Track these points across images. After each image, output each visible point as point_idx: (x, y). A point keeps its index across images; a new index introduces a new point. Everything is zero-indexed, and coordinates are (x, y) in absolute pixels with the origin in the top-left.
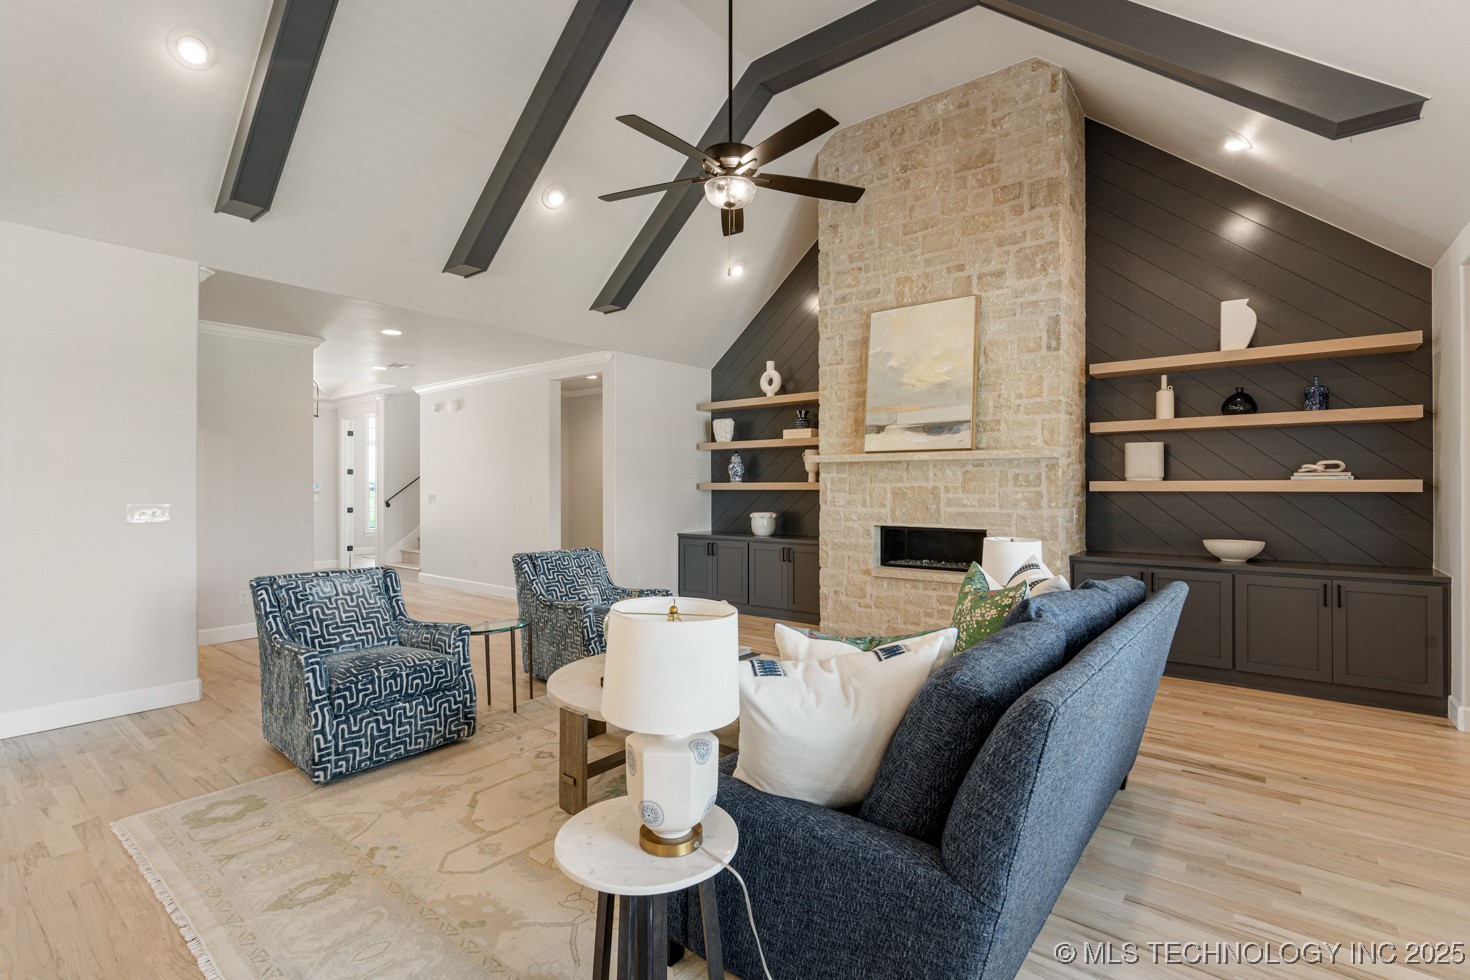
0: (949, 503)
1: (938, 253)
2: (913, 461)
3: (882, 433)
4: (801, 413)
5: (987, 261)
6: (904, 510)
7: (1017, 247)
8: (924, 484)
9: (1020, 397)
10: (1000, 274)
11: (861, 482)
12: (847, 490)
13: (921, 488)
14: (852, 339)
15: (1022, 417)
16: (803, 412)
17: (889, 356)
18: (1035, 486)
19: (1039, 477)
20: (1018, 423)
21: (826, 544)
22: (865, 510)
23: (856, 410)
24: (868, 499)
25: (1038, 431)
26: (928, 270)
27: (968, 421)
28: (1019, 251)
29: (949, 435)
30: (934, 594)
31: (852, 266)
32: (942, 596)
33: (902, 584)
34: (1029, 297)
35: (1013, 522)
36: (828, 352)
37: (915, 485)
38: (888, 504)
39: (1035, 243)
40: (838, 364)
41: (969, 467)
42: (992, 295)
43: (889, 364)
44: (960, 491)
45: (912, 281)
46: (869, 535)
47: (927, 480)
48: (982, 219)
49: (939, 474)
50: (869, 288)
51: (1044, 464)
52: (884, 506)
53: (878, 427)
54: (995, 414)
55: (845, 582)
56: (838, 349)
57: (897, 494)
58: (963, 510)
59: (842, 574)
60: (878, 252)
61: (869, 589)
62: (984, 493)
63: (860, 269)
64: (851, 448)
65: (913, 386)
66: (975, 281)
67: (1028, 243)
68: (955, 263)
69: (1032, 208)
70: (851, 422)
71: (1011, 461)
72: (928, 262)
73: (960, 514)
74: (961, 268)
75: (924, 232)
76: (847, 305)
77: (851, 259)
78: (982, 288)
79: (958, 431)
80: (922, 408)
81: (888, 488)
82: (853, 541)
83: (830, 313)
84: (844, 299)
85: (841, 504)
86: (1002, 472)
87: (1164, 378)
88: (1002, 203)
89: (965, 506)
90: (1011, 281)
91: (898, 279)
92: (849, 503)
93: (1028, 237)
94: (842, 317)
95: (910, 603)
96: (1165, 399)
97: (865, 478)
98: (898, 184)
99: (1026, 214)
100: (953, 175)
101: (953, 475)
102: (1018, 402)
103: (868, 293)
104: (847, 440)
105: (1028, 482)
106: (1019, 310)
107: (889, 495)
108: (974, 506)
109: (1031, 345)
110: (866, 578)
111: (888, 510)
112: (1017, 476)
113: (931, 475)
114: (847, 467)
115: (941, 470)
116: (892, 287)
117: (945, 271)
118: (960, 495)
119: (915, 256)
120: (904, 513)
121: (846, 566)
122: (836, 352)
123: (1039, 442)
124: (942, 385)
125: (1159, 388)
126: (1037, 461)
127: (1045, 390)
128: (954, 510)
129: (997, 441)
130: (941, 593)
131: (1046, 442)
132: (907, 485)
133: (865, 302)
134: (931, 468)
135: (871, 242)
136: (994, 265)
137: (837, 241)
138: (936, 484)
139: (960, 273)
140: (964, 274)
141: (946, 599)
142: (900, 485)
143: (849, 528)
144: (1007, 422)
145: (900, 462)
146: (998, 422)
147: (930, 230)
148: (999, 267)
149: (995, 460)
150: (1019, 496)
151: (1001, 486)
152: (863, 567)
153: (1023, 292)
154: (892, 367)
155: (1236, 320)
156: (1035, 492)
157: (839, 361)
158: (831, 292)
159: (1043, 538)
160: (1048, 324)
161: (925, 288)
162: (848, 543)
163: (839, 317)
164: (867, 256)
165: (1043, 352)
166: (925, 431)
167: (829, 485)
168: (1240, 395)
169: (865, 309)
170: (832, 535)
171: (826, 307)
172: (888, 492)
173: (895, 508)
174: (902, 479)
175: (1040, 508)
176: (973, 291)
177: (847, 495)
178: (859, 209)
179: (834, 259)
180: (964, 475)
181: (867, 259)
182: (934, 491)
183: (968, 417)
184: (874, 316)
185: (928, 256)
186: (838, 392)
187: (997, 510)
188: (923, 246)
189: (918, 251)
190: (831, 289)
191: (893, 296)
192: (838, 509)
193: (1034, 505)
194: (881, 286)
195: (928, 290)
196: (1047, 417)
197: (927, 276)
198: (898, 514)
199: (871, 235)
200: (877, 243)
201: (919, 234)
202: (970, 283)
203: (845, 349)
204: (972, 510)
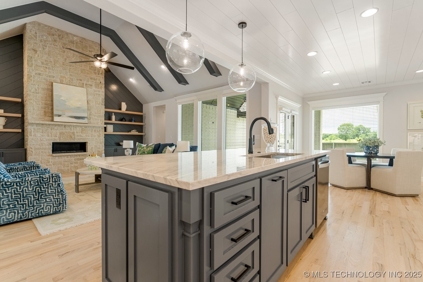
0: (78, 136)
1: (74, 74)
2: (66, 125)
3: (60, 117)
5: (88, 81)
6: (63, 138)
7: (95, 81)
8: (70, 131)
9: (96, 113)
10: (91, 85)
11: (47, 130)
12: (41, 132)
14: (43, 87)
15: (96, 118)
17: (61, 96)
19: (100, 130)
21: (32, 149)
22: (49, 138)
23: (45, 109)
24: (50, 135)
25: (99, 121)
26: (71, 77)
27: (86, 117)
28: (96, 82)
29: (82, 120)
30: (73, 158)
31: (42, 65)
33: (63, 157)
34: (97, 93)
35: (94, 140)
36: (32, 88)
37: (67, 131)
38: (58, 136)
39: (99, 82)
40: (37, 93)
41: (83, 128)
42: (89, 89)
44: (81, 133)
45: (66, 78)
46: (50, 145)
47: (71, 130)
48: (87, 71)
49: (75, 129)
50: (50, 74)
51: (101, 128)
52: (56, 137)
53: (59, 115)
54: (90, 116)
57: (61, 134)
58: (81, 137)
59: (39, 157)
60: (53, 65)
61: (50, 160)
62: (87, 134)
63: (47, 68)
64: (43, 119)
65: (70, 106)
66: (85, 85)
67: (97, 81)
68: (79, 78)
69: (98, 74)
70: (43, 112)
71: (94, 127)
72: (71, 75)
73: (81, 138)
74: (81, 80)
76: (41, 76)
77: (42, 63)
78: (87, 87)
79: (84, 119)
80: (73, 112)
81: (58, 132)
82: (44, 147)
83: (33, 76)
84: (39, 74)
85: (39, 136)
86: (92, 129)
87: (113, 113)
88: (91, 70)
89: (82, 136)
90: (94, 88)
91: (61, 76)
92: (42, 136)
93: (98, 80)
94: (38, 79)
95: (66, 162)
96: (113, 117)
97: (48, 129)
98: (61, 50)
99: (97, 75)
100: (78, 57)
101: (79, 129)
102: (95, 114)
104: (41, 117)
105: (98, 132)
106: (96, 95)
109: (99, 103)
110: (50, 157)
111: (58, 138)
112: (95, 130)
113: (72, 129)
114: (41, 125)
115: (75, 128)
116: (59, 77)
117: (76, 79)
118: (81, 134)
119: (67, 72)
120: (64, 139)
121: (41, 155)
122: (36, 90)
123: (100, 123)
124: (79, 108)
125: (112, 115)
126: (100, 127)
129: (90, 122)
130: (75, 158)
131: (101, 123)
132: (65, 131)
133: (48, 78)
134: (72, 127)
135: (51, 62)
136: (90, 83)
137: (36, 55)
138: (74, 131)
139: (81, 81)
140: (82, 82)
142: (62, 131)
143: (42, 143)
144: (93, 118)
145: (62, 125)
146: (91, 118)
147: (71, 67)
148: (91, 84)
149: (90, 126)
150: (96, 134)
151: (91, 132)
152: (47, 154)
153: (97, 91)
154: (62, 100)
155: (124, 106)
156: (99, 134)
157: (38, 92)
158: (33, 70)
159: (101, 143)
160: (102, 99)
161: (70, 81)
162: (41, 147)
163: (37, 79)
164: (49, 65)
165: (101, 105)
166: (74, 118)
167: (33, 130)
168: (124, 118)
169: (48, 80)
170: (34, 146)
171: (31, 74)
172: (58, 133)
173: (60, 137)
174: (63, 129)
175: (100, 137)
176: (85, 87)
177: (41, 133)
178: (46, 50)
179: (35, 60)
180: (82, 129)
181: (49, 66)
182: (73, 133)
183: (87, 116)
184: (54, 84)
185: (71, 74)
186: (37, 102)
187: (90, 137)
188: (69, 70)
189: (68, 71)
190: (34, 69)
191: (59, 80)
192: (37, 137)
193: (99, 136)
194: (55, 76)
195: (71, 82)
196: (102, 118)
197: (70, 78)
198: (61, 139)
199: (51, 60)
200: (53, 63)
201: (68, 67)
202: (83, 85)
203: (40, 90)
204: (84, 137)
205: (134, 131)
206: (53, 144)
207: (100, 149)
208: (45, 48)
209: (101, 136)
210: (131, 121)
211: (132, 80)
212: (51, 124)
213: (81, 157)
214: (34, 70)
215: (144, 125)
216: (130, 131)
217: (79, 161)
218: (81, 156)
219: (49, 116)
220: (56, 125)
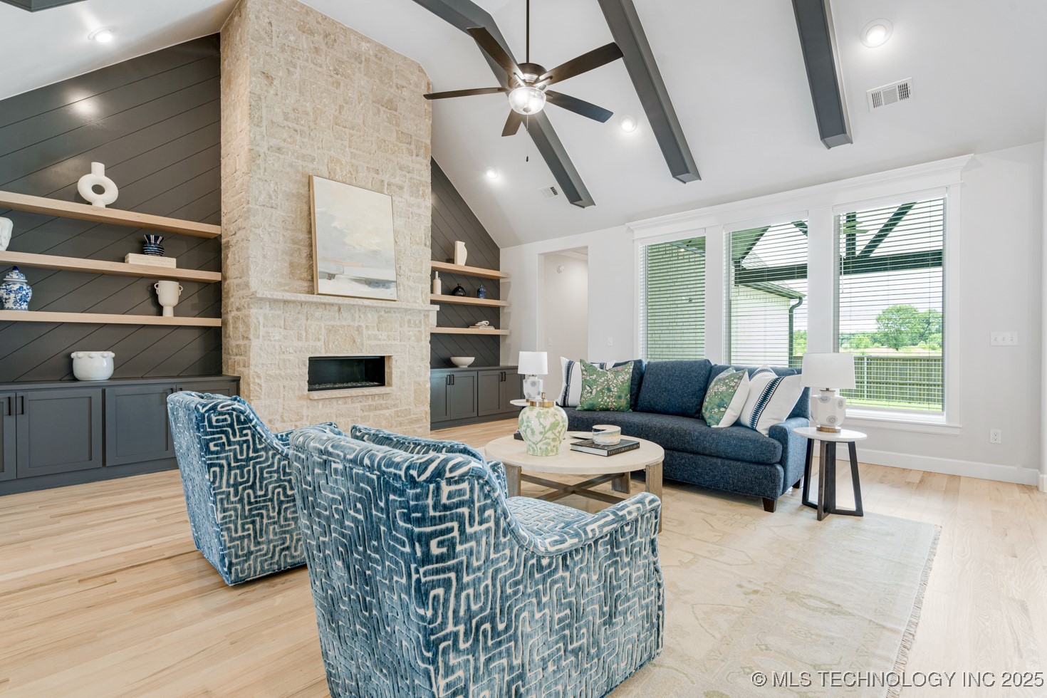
0: (369, 338)
1: (361, 153)
2: (343, 305)
3: (333, 280)
4: (156, 238)
5: (394, 175)
6: (336, 343)
7: (410, 175)
8: (352, 324)
9: (411, 271)
10: (401, 188)
11: (297, 319)
12: (282, 325)
13: (349, 326)
14: (288, 190)
15: (411, 284)
16: (160, 238)
17: (333, 218)
18: (418, 327)
19: (420, 321)
20: (411, 287)
21: (259, 377)
22: (300, 344)
23: (292, 255)
24: (304, 334)
25: (419, 293)
26: (353, 161)
27: (394, 282)
28: (411, 178)
29: (383, 289)
30: (358, 405)
31: (286, 123)
32: (365, 406)
33: (334, 402)
34: (415, 210)
35: (407, 350)
36: (260, 192)
37: (344, 323)
38: (323, 338)
39: (418, 178)
40: (272, 207)
41: (383, 313)
42: (398, 199)
43: (333, 225)
44: (376, 328)
45: (342, 164)
46: (305, 365)
47: (354, 320)
48: (391, 146)
49: (362, 316)
50: (304, 151)
52: (319, 340)
53: (329, 274)
55: (281, 410)
56: (272, 193)
57: (331, 330)
58: (378, 343)
59: (278, 403)
60: (311, 124)
61: (305, 412)
62: (391, 331)
63: (296, 131)
64: (287, 288)
65: (354, 248)
66: (386, 186)
67: (414, 176)
68: (373, 166)
69: (417, 155)
70: (286, 265)
71: (406, 310)
72: (353, 156)
73: (377, 345)
74: (377, 172)
75: (351, 131)
76: (282, 157)
77: (286, 117)
78: (391, 192)
79: (389, 287)
81: (323, 325)
82: (289, 371)
83: (262, 155)
84: (279, 150)
85: (277, 338)
86: (401, 317)
87: (437, 273)
88: (401, 142)
89: (380, 340)
90: (406, 195)
91: (330, 157)
92: (285, 337)
93: (415, 172)
94: (276, 165)
96: (438, 284)
97: (300, 316)
98: (330, 79)
99: (414, 157)
100: (370, 101)
101: (372, 317)
102: (409, 274)
103: (304, 156)
104: (283, 280)
105: (416, 325)
106: (411, 216)
107: (323, 331)
108: (385, 340)
109: (417, 240)
110: (304, 403)
111: (323, 344)
112: (409, 321)
113: (357, 316)
114: (282, 304)
115: (364, 313)
116: (326, 161)
117: (365, 168)
118: (377, 332)
119: (345, 147)
120: (336, 346)
121: (282, 395)
122: (270, 197)
123: (420, 301)
124: (375, 252)
126: (419, 311)
127: (424, 270)
128: (372, 343)
129: (401, 296)
130: (364, 404)
131: (423, 301)
132: (338, 324)
133: (300, 162)
134: (357, 312)
135: (307, 113)
136: (398, 180)
137: (272, 92)
138: (360, 324)
139: (376, 175)
140: (379, 177)
141: (367, 407)
142: (333, 323)
143: (284, 360)
144: (404, 286)
145: (332, 305)
146: (401, 284)
147: (355, 132)
148: (400, 183)
149: (398, 309)
150: (411, 333)
151: (401, 327)
152: (297, 392)
153: (413, 205)
154: (335, 228)
155: (461, 251)
156: (419, 331)
157: (274, 205)
158: (264, 137)
159: (423, 359)
160: (425, 230)
161: (351, 174)
162: (283, 374)
163: (273, 165)
164: (302, 122)
165: (423, 246)
166: (367, 284)
167: (261, 320)
168: (459, 287)
169: (300, 168)
170: (265, 368)
171: (258, 148)
172: (323, 328)
173: (328, 341)
174: (335, 318)
175: (422, 341)
176: (386, 192)
177: (282, 330)
178: (295, 77)
179: (267, 107)
180: (378, 318)
181: (302, 125)
182: (358, 329)
183: (395, 279)
184: (315, 179)
185: (355, 151)
186: (272, 234)
187: (398, 342)
188: (350, 141)
189: (346, 143)
190: (264, 134)
191: (326, 168)
192: (273, 343)
193: (419, 340)
194: (316, 155)
195: (354, 176)
196: (424, 286)
197: (352, 166)
198: (330, 346)
199: (306, 107)
200: (312, 117)
201: (347, 130)
202: (383, 185)
203: (280, 196)
204: (384, 342)
205: (484, 322)
206: (313, 361)
207: (420, 376)
208: (291, 69)
209: (423, 336)
210: (477, 294)
211: (494, 178)
212: (306, 302)
213: (378, 402)
214: (266, 138)
215: (504, 307)
216: (471, 324)
217: (372, 414)
218: (376, 398)
219: (301, 279)
220: (317, 305)
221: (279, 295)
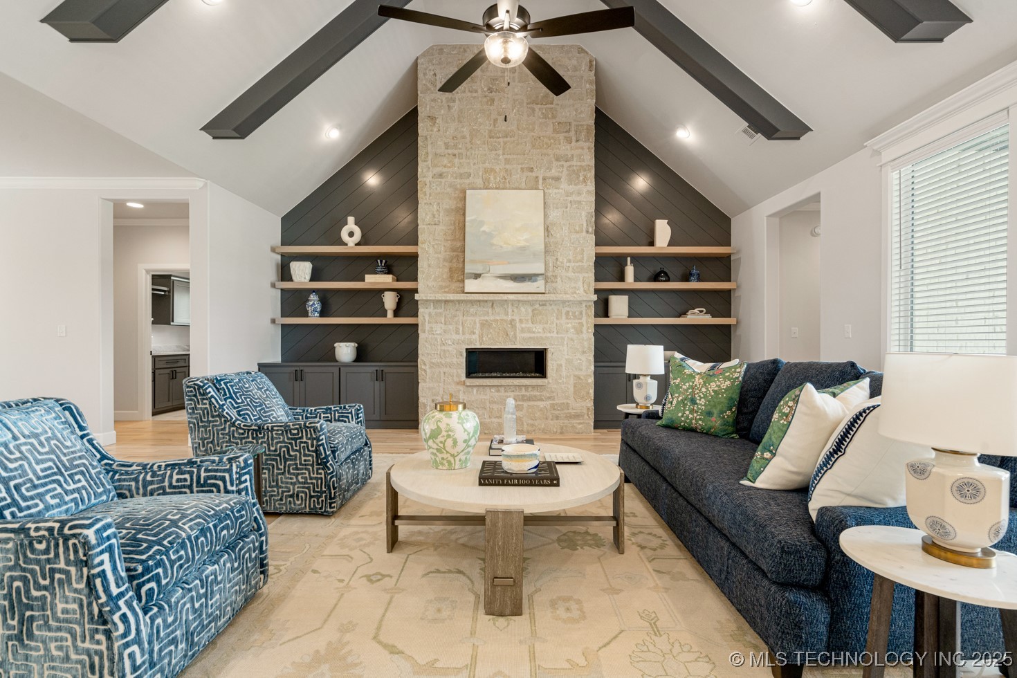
0: (523, 331)
1: (515, 157)
2: (496, 300)
3: (479, 279)
4: (381, 262)
5: (549, 169)
6: (489, 336)
7: (568, 164)
8: (505, 318)
9: (569, 261)
10: (557, 179)
11: (455, 316)
12: (443, 322)
13: (502, 320)
14: (448, 207)
15: (570, 274)
16: (384, 261)
17: (482, 223)
18: (579, 319)
19: (581, 313)
20: (569, 278)
21: (425, 364)
22: (458, 337)
23: (451, 262)
24: (461, 329)
25: (580, 284)
26: (507, 167)
27: (541, 274)
28: (570, 166)
29: (530, 283)
30: (511, 394)
31: (447, 151)
32: (518, 395)
33: (488, 389)
34: (575, 198)
35: (565, 343)
36: (426, 214)
37: (498, 318)
38: (477, 332)
39: (579, 164)
40: (435, 224)
41: (537, 306)
42: (552, 192)
43: (482, 229)
44: (530, 322)
45: (496, 172)
46: (461, 355)
47: (507, 314)
48: (545, 140)
49: (515, 310)
50: (462, 171)
51: (584, 305)
52: (474, 333)
53: (475, 274)
54: (554, 271)
55: (441, 392)
56: (435, 213)
57: (484, 325)
58: (532, 335)
59: (439, 386)
60: (469, 146)
61: (461, 396)
62: (546, 323)
63: (455, 155)
64: (446, 290)
65: (501, 247)
66: (541, 181)
67: (574, 163)
68: (527, 166)
69: (577, 141)
70: (446, 270)
71: (564, 302)
72: (507, 161)
73: (530, 338)
74: (531, 170)
75: (505, 139)
76: (443, 180)
77: (447, 146)
78: (546, 186)
79: (535, 281)
80: (509, 263)
81: (477, 320)
82: (448, 360)
83: (428, 184)
84: (441, 175)
85: (438, 332)
86: (558, 309)
87: (629, 259)
88: (558, 133)
89: (534, 332)
90: (564, 185)
91: (485, 169)
92: (445, 331)
93: (575, 159)
94: (438, 189)
95: (495, 402)
96: (630, 270)
97: (458, 313)
98: (485, 100)
99: (574, 143)
100: (525, 104)
101: (525, 311)
102: (568, 264)
103: (461, 175)
104: (444, 284)
105: (575, 317)
106: (569, 205)
107: (478, 325)
108: (540, 332)
109: (577, 229)
110: (461, 388)
111: (477, 336)
112: (568, 313)
113: (510, 311)
114: (443, 304)
115: (517, 308)
116: (480, 174)
117: (519, 170)
118: (530, 325)
119: (499, 156)
120: (490, 339)
121: (442, 380)
122: (434, 216)
123: (582, 290)
124: (523, 249)
125: (626, 265)
126: (580, 302)
127: (585, 258)
128: (526, 335)
129: (555, 289)
130: (517, 393)
131: (585, 291)
132: (492, 318)
133: (458, 181)
134: (510, 306)
135: (464, 137)
136: (554, 173)
137: (435, 129)
138: (513, 318)
139: (531, 174)
140: (534, 174)
141: (520, 397)
142: (486, 318)
143: (444, 350)
144: (561, 277)
145: (486, 301)
146: (555, 277)
147: (509, 139)
148: (557, 174)
149: (554, 301)
150: (569, 325)
151: (558, 319)
152: (456, 379)
153: (572, 194)
154: (484, 232)
155: (663, 231)
156: (579, 323)
157: (437, 223)
158: (429, 168)
159: (584, 352)
160: (587, 216)
161: (505, 179)
162: (443, 362)
163: (436, 189)
164: (460, 146)
165: (584, 234)
166: (512, 280)
167: (427, 318)
168: (662, 271)
169: (458, 186)
170: (430, 356)
171: (425, 179)
172: (477, 323)
173: (482, 335)
174: (488, 313)
175: (582, 332)
176: (541, 187)
177: (443, 326)
178: (454, 109)
179: (432, 143)
180: (533, 311)
181: (460, 149)
182: (512, 322)
183: (542, 271)
184: (468, 192)
185: (508, 157)
186: (435, 246)
187: (554, 335)
188: (504, 149)
189: (500, 152)
190: (430, 166)
191: (481, 180)
192: (435, 336)
193: (579, 331)
194: (471, 171)
195: (507, 181)
196: (586, 275)
197: (506, 171)
198: (484, 339)
199: (463, 132)
200: (468, 139)
201: (501, 140)
202: (537, 181)
203: (442, 214)
204: (539, 335)
205: (696, 311)
206: (470, 352)
207: (581, 370)
208: (451, 104)
209: (584, 329)
210: (686, 278)
211: (686, 136)
212: (463, 301)
213: (532, 393)
214: (431, 169)
215: (734, 289)
216: (682, 314)
217: (525, 404)
218: (530, 389)
219: (458, 281)
220: (473, 302)
221: (440, 297)
